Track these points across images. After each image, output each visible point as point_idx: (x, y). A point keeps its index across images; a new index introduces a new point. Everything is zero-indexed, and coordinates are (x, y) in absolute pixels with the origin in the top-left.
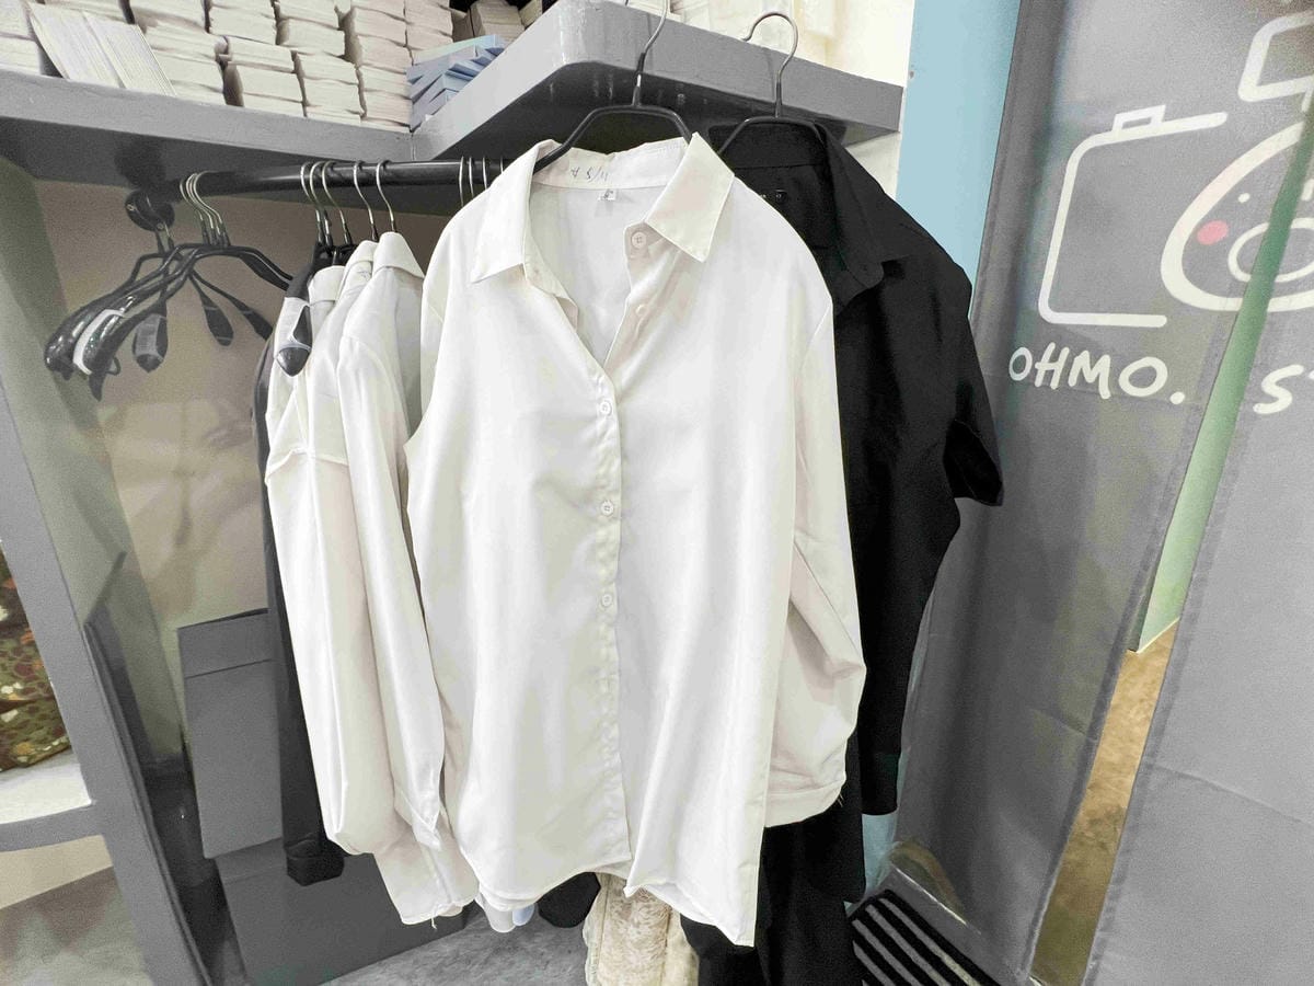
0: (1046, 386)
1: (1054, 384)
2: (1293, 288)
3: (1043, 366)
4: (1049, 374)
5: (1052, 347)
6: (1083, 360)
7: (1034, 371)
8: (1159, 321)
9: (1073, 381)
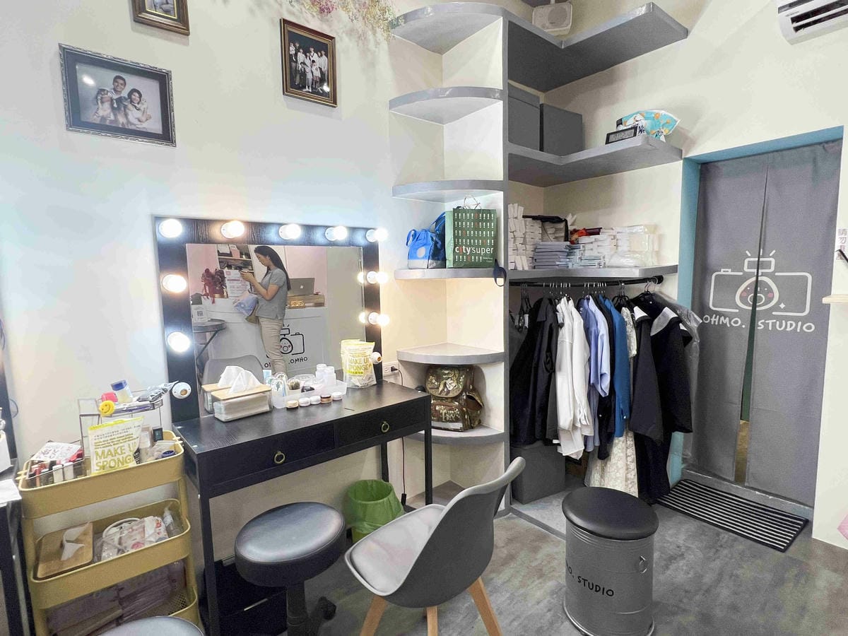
0: (714, 324)
1: (717, 323)
2: (760, 306)
3: (713, 319)
4: (715, 321)
5: (714, 315)
6: (722, 318)
7: (711, 321)
8: (737, 311)
9: (721, 323)
